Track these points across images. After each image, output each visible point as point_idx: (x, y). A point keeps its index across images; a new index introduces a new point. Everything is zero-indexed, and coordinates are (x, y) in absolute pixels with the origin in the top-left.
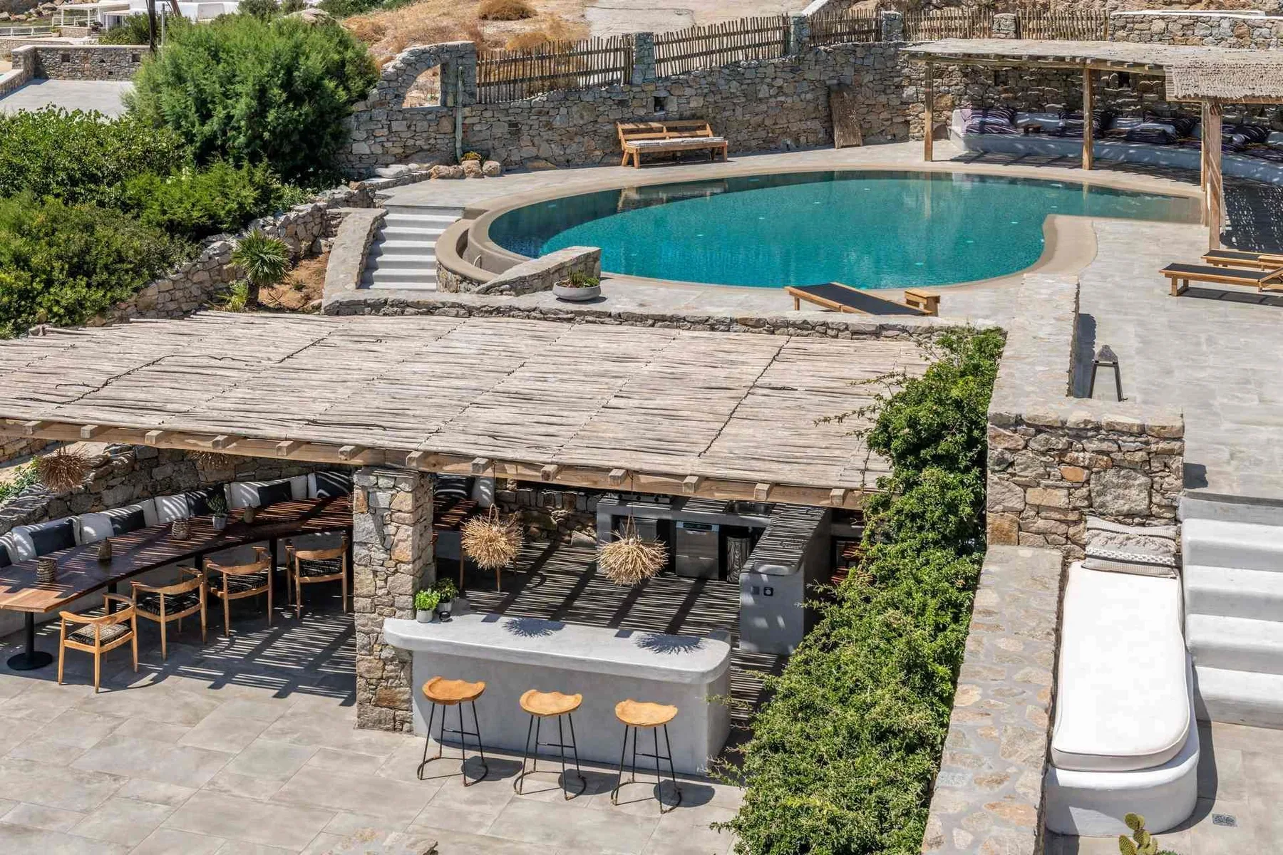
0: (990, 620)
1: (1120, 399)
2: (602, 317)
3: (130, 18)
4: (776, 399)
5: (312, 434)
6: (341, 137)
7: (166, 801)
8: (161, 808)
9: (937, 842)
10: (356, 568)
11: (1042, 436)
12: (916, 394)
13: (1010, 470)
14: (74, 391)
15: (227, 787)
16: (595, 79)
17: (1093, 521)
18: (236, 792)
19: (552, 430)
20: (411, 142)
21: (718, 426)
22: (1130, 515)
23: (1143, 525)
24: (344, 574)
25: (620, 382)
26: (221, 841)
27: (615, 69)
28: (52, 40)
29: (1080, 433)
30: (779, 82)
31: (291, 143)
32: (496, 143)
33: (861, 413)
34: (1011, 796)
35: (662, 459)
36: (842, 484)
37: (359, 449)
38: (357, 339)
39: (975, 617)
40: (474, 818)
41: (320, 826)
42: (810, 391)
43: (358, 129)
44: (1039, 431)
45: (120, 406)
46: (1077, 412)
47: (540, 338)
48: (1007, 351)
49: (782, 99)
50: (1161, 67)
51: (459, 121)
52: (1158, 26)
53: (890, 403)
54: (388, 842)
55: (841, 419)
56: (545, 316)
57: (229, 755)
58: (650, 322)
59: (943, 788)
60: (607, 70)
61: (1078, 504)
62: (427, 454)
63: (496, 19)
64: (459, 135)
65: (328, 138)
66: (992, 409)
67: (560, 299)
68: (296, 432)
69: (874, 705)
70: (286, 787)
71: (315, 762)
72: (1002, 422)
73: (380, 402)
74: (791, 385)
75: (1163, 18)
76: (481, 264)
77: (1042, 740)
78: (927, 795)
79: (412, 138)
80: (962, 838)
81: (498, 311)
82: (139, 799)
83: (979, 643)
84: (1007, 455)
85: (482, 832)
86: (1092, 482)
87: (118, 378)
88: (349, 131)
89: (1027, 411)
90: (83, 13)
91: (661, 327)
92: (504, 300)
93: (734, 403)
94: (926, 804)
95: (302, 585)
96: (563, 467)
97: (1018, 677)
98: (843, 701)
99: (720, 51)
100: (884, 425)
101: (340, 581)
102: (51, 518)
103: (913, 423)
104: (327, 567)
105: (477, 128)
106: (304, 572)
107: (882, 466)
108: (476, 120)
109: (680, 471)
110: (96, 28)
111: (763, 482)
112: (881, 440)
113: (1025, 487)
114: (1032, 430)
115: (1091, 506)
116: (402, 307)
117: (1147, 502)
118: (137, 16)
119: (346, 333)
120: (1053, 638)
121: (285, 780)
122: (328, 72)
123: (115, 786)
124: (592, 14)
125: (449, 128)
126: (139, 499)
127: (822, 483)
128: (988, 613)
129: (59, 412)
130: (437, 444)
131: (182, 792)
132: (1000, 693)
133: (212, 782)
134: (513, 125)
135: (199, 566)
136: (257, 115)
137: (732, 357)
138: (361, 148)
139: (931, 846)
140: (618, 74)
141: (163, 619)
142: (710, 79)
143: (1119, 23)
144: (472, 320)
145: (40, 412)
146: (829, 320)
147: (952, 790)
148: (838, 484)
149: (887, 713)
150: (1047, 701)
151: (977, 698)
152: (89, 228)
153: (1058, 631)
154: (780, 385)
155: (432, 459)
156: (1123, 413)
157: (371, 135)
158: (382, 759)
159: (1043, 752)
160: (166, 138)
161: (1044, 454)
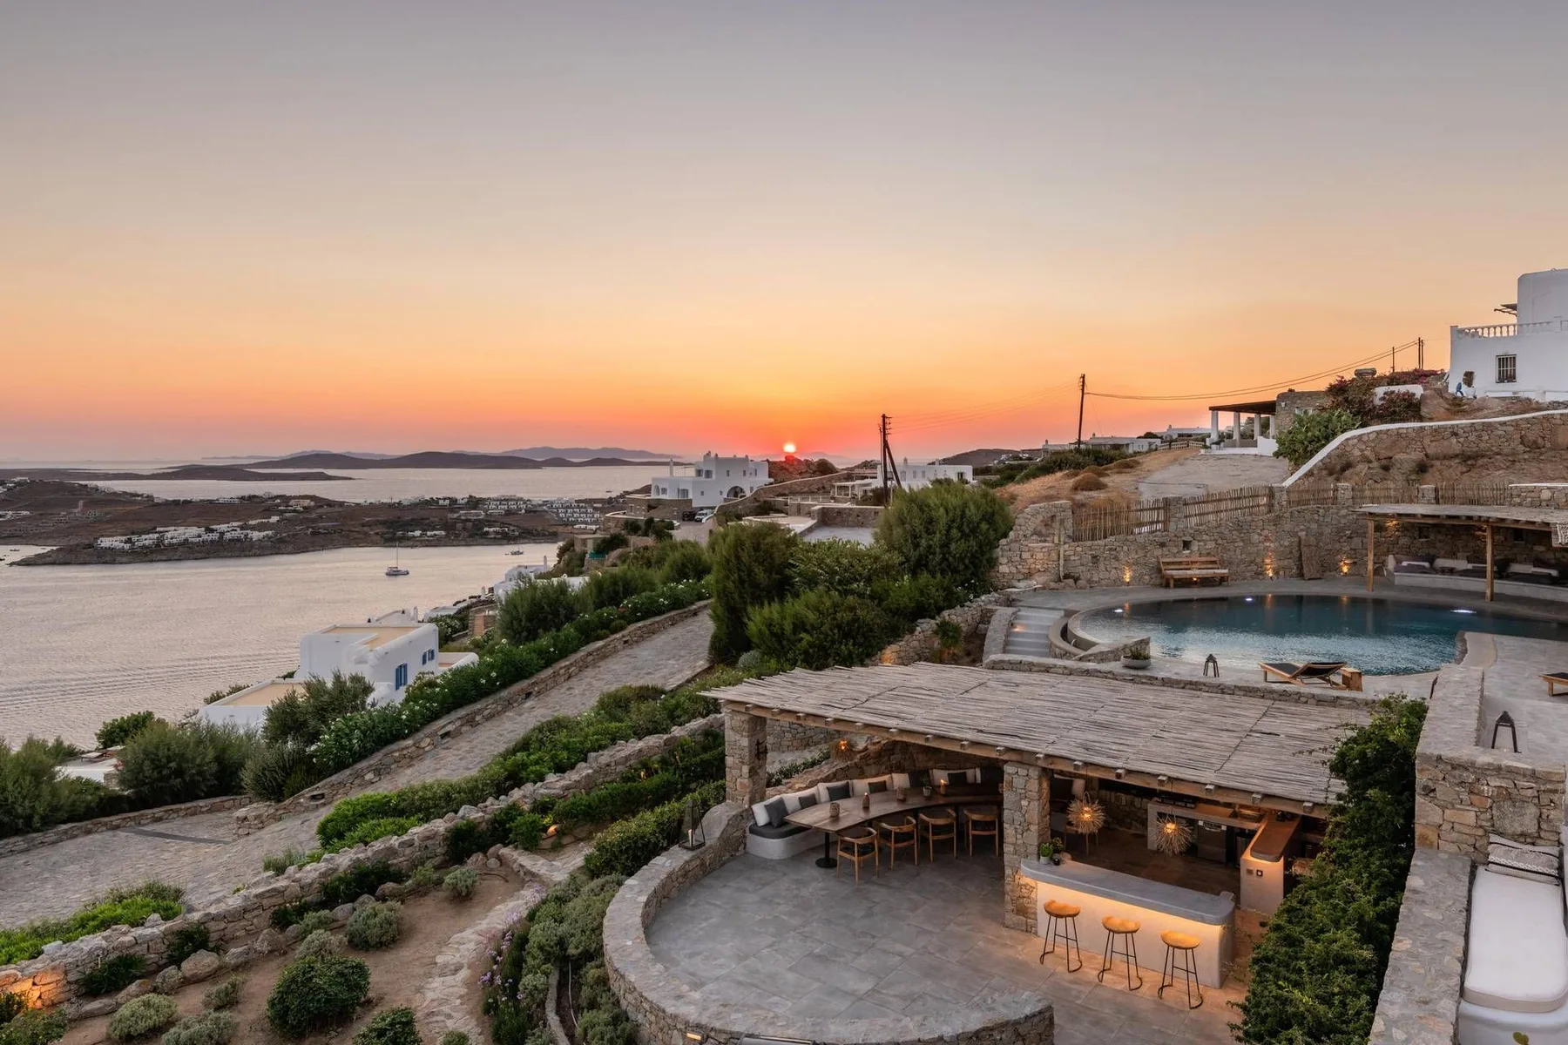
0: (1416, 896)
1: (1516, 751)
2: (1152, 680)
3: (873, 491)
4: (1266, 740)
5: (981, 738)
6: (993, 563)
7: (900, 954)
8: (898, 958)
9: (1381, 1035)
10: (1005, 825)
11: (1457, 772)
12: (1364, 736)
13: (1432, 795)
14: (850, 703)
15: (932, 951)
16: (1145, 529)
17: (1494, 838)
18: (938, 955)
19: (1121, 748)
20: (1033, 566)
21: (1228, 754)
22: (1523, 835)
23: (1533, 844)
24: (996, 832)
25: (1164, 722)
26: (929, 983)
27: (1158, 522)
28: (833, 505)
29: (1484, 771)
30: (1266, 532)
31: (964, 564)
32: (1084, 569)
33: (1325, 749)
34: (1434, 1014)
35: (1191, 772)
36: (1312, 799)
37: (1008, 750)
38: (1007, 683)
39: (1406, 893)
40: (1074, 993)
41: (985, 983)
42: (1289, 736)
43: (1002, 556)
44: (1454, 768)
45: (875, 713)
46: (1484, 758)
47: (1113, 691)
48: (1429, 715)
49: (1268, 544)
50: (1548, 524)
51: (1062, 552)
52: (1546, 495)
53: (1346, 744)
54: (1024, 997)
55: (1310, 753)
56: (1115, 677)
57: (933, 932)
58: (1182, 685)
59: (1385, 1001)
60: (1152, 523)
61: (1484, 823)
62: (1048, 756)
63: (1082, 490)
64: (1062, 561)
65: (985, 562)
66: (1419, 750)
67: (1127, 667)
68: (971, 736)
69: (1335, 941)
70: (965, 957)
71: (981, 944)
72: (1427, 758)
73: (1018, 722)
74: (1275, 732)
75: (1549, 488)
76: (1075, 645)
77: (1457, 980)
78: (1373, 1004)
79: (1034, 563)
80: (1398, 1035)
81: (1088, 673)
82: (885, 951)
83: (1410, 910)
84: (1430, 784)
85: (1078, 1002)
86: (1494, 809)
87: (873, 697)
88: (997, 558)
89: (1446, 753)
90: (847, 487)
91: (1190, 689)
92: (1091, 665)
93: (1238, 741)
94: (1373, 1010)
95: (973, 836)
96: (1129, 772)
97: (1439, 936)
98: (1313, 937)
99: (1226, 511)
100: (1342, 755)
101: (994, 836)
102: (838, 780)
103: (1362, 755)
104: (988, 825)
105: (1072, 558)
106: (974, 828)
107: (1340, 786)
108: (1072, 553)
109: (1203, 780)
110: (854, 498)
111: (1258, 793)
112: (1339, 768)
113: (1444, 808)
114: (1449, 768)
115: (1493, 826)
116: (1030, 668)
117: (1536, 827)
118: (877, 489)
119: (998, 680)
120: (1464, 914)
121: (966, 952)
122: (983, 518)
123: (872, 941)
124: (1142, 487)
125: (1055, 558)
126: (884, 774)
127: (1298, 797)
128: (1415, 891)
129: (843, 714)
130: (1051, 750)
131: (908, 951)
132: (1426, 945)
133: (924, 947)
134: (1094, 557)
135: (916, 817)
136: (945, 545)
137: (1236, 711)
138: (1004, 569)
139: (1377, 1036)
140: (1160, 526)
141: (892, 845)
142: (1218, 530)
143: (1515, 493)
144: (1071, 677)
145: (832, 714)
146: (1302, 691)
147: (1392, 1003)
148: (1308, 798)
149: (1344, 947)
150: (1460, 955)
151: (1409, 946)
152: (852, 609)
153: (1469, 910)
154: (1268, 731)
155: (1050, 760)
156: (1519, 760)
157: (1010, 561)
158: (1020, 948)
159: (1458, 988)
160: (896, 558)
161: (1458, 785)
